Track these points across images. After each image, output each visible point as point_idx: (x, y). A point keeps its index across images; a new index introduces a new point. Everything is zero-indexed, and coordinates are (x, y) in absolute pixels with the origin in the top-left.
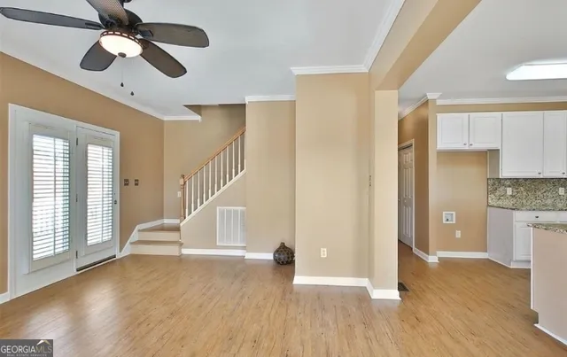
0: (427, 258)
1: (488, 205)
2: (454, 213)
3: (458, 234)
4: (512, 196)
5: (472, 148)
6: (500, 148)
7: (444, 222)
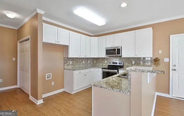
0: (37, 102)
1: (64, 69)
2: (51, 74)
3: (53, 83)
4: (72, 64)
5: (59, 43)
6: (69, 45)
7: (47, 79)
